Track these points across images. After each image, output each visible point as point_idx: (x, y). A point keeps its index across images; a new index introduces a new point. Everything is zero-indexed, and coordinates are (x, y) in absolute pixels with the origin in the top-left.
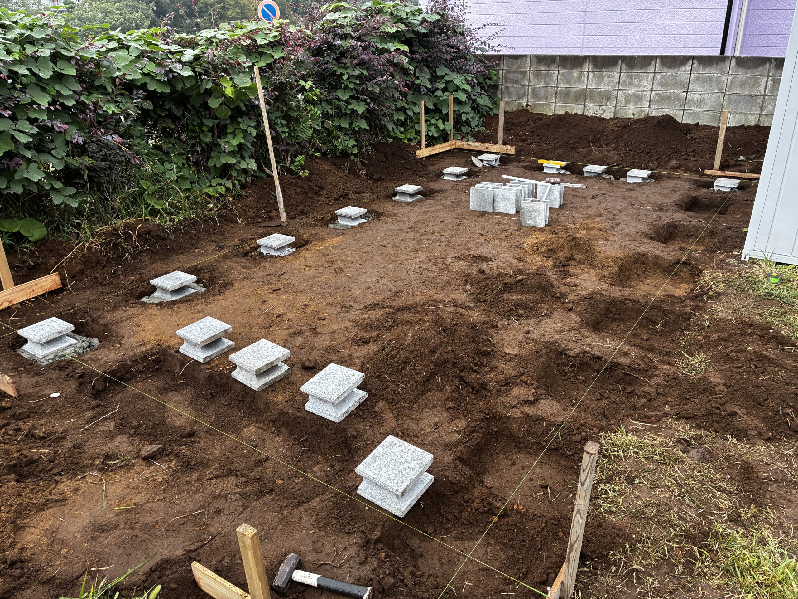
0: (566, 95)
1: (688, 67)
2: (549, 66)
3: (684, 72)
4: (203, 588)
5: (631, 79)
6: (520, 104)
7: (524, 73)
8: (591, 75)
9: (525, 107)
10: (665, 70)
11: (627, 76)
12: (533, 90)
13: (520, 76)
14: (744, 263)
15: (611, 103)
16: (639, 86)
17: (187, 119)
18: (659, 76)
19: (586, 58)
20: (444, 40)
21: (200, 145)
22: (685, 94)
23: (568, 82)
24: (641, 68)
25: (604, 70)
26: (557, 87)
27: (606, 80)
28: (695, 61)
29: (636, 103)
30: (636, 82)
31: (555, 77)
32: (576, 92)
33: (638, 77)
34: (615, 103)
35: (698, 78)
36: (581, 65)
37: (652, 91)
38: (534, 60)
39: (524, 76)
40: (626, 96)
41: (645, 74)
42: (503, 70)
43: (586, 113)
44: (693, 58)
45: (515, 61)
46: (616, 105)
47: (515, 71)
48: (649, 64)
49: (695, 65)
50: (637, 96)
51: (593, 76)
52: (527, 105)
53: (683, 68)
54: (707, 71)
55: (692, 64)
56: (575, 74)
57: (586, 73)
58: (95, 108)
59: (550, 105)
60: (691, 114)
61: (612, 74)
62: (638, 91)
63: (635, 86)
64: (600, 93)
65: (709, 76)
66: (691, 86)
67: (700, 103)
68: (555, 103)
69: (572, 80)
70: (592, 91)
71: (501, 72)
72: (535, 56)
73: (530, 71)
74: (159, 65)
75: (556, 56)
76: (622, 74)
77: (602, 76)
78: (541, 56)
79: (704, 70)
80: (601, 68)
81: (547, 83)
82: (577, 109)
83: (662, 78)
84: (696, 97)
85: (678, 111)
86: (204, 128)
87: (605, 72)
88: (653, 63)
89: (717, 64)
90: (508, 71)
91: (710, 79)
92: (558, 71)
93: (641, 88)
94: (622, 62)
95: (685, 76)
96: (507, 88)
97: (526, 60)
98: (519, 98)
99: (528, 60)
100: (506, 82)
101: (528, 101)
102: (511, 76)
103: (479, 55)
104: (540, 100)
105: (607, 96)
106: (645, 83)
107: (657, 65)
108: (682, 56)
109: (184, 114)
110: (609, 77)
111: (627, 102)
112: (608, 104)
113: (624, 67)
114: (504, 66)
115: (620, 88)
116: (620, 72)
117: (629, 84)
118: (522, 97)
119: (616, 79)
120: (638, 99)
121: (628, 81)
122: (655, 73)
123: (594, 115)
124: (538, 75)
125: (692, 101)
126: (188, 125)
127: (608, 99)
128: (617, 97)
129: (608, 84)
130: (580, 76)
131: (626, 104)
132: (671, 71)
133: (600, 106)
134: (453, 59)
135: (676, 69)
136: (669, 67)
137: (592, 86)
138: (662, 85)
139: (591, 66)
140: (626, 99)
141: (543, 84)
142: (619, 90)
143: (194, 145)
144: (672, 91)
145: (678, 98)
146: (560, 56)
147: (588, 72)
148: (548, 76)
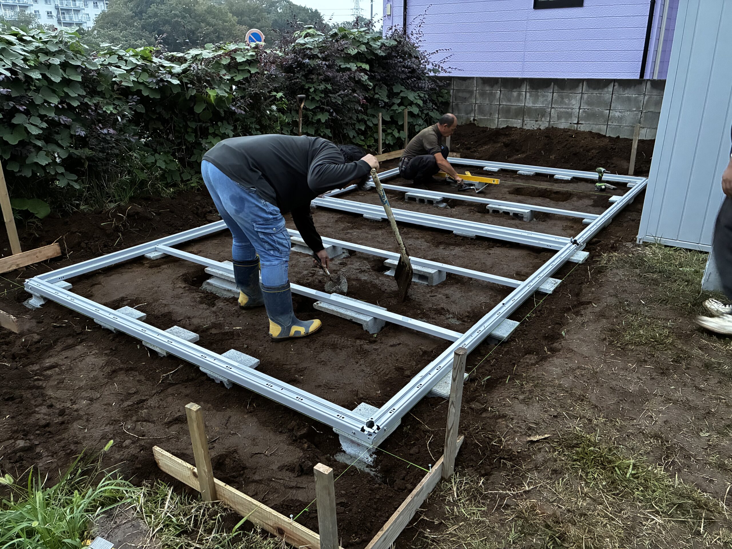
0: (507, 112)
1: (610, 89)
2: (492, 87)
3: (607, 93)
4: (162, 468)
5: (563, 99)
6: (468, 119)
7: (471, 92)
8: (528, 94)
9: (472, 122)
10: (591, 91)
11: (559, 96)
12: (479, 107)
13: (467, 95)
14: (639, 246)
15: (545, 119)
16: (569, 104)
17: (174, 122)
18: (585, 96)
19: (523, 80)
20: (400, 62)
21: (185, 144)
22: (608, 111)
23: (509, 100)
24: (570, 89)
25: (539, 91)
26: (500, 105)
27: (541, 99)
28: (616, 84)
29: (567, 119)
30: (566, 101)
31: (498, 96)
32: (515, 109)
33: (568, 97)
34: (548, 118)
35: (618, 98)
36: (520, 86)
37: (580, 109)
38: (480, 82)
39: (471, 95)
40: (558, 113)
41: (573, 95)
42: (453, 89)
43: (525, 127)
44: (614, 81)
45: (464, 82)
46: (550, 121)
47: (464, 91)
48: (577, 86)
49: (615, 87)
50: (567, 113)
51: (530, 96)
52: (474, 120)
53: (606, 90)
54: (626, 92)
55: (614, 86)
56: (515, 94)
57: (524, 93)
58: (96, 109)
59: (493, 120)
60: (614, 128)
61: (546, 94)
62: (568, 108)
63: (566, 104)
64: (536, 110)
65: (628, 96)
66: (613, 105)
67: (620, 119)
68: (498, 118)
69: (512, 99)
70: (529, 109)
71: (452, 91)
72: (481, 78)
73: (476, 90)
74: (152, 75)
75: (498, 78)
76: (555, 94)
77: (537, 96)
78: (486, 78)
79: (624, 91)
80: (537, 89)
81: (491, 101)
82: (517, 123)
83: (588, 97)
84: (617, 114)
85: (602, 126)
86: (189, 130)
87: (540, 92)
88: (581, 85)
89: (635, 86)
90: (458, 91)
91: (629, 99)
92: (501, 91)
93: (571, 106)
94: (554, 84)
95: (608, 96)
96: (457, 105)
97: (473, 82)
98: (467, 114)
99: (475, 82)
100: (455, 100)
101: (475, 116)
102: (460, 94)
103: (432, 77)
104: (485, 116)
105: (541, 113)
106: (573, 102)
107: (584, 87)
108: (606, 79)
109: (171, 118)
110: (544, 96)
111: (559, 118)
112: (543, 119)
113: (556, 88)
114: (454, 86)
115: (553, 106)
116: (553, 93)
117: (561, 102)
118: (470, 113)
119: (550, 99)
120: (569, 115)
121: (560, 99)
122: (582, 93)
123: (531, 129)
124: (483, 94)
125: (614, 117)
126: (174, 126)
127: (543, 116)
128: (550, 114)
129: (543, 103)
130: (519, 95)
131: (558, 120)
132: (595, 93)
133: (536, 121)
134: (408, 78)
135: (600, 90)
136: (594, 89)
137: (529, 104)
138: (588, 103)
139: (528, 87)
140: (558, 116)
141: (487, 102)
142: (552, 108)
143: (180, 144)
144: (596, 109)
145: (602, 115)
146: (501, 78)
147: (526, 92)
148: (492, 95)
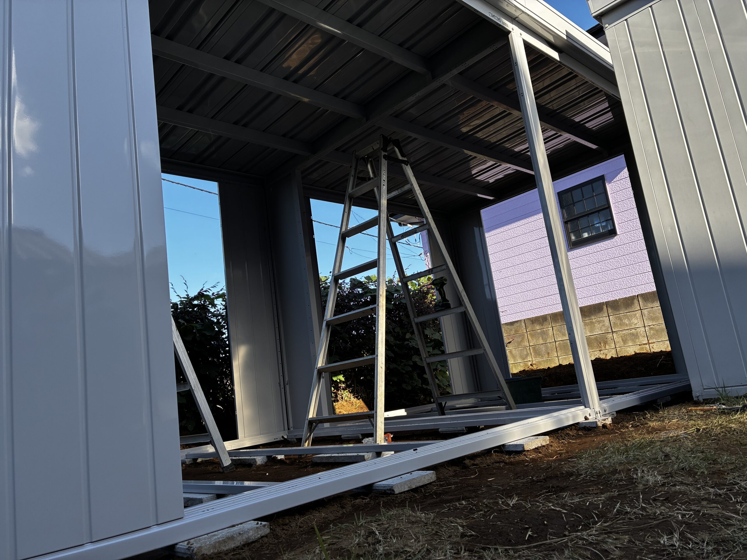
0: (565, 348)
2: (542, 325)
5: (621, 320)
6: (526, 365)
7: (522, 336)
9: (531, 367)
10: (650, 305)
11: (616, 318)
12: (534, 348)
13: (519, 340)
15: (610, 346)
16: (630, 325)
18: (645, 312)
23: (564, 335)
24: (626, 309)
25: (593, 318)
26: (555, 342)
27: (598, 326)
29: (633, 341)
30: (626, 321)
31: (550, 333)
33: (626, 317)
34: (613, 345)
38: (528, 322)
39: (523, 339)
40: (622, 337)
41: (631, 313)
45: (512, 327)
46: (615, 347)
47: (513, 336)
48: (632, 303)
50: (633, 334)
51: (585, 325)
52: (532, 364)
61: (601, 319)
62: (631, 329)
63: (627, 325)
64: (596, 339)
68: (558, 357)
73: (527, 332)
76: (611, 317)
77: (593, 323)
80: (589, 316)
81: (545, 340)
83: (649, 313)
88: (636, 301)
92: (552, 327)
93: (633, 326)
94: (607, 308)
97: (521, 324)
98: (523, 359)
99: (523, 324)
101: (532, 360)
104: (542, 357)
105: (604, 340)
106: (635, 321)
107: (641, 303)
110: (599, 322)
112: (607, 347)
113: (610, 311)
115: (614, 330)
116: (609, 316)
117: (620, 324)
118: (526, 357)
119: (607, 323)
120: (635, 336)
121: (618, 322)
122: (641, 309)
124: (534, 335)
127: (606, 343)
128: (613, 339)
129: (601, 330)
131: (625, 344)
132: (655, 305)
133: (600, 351)
136: (652, 301)
140: (623, 340)
141: (541, 341)
142: (613, 332)
146: (549, 314)
148: (544, 334)
